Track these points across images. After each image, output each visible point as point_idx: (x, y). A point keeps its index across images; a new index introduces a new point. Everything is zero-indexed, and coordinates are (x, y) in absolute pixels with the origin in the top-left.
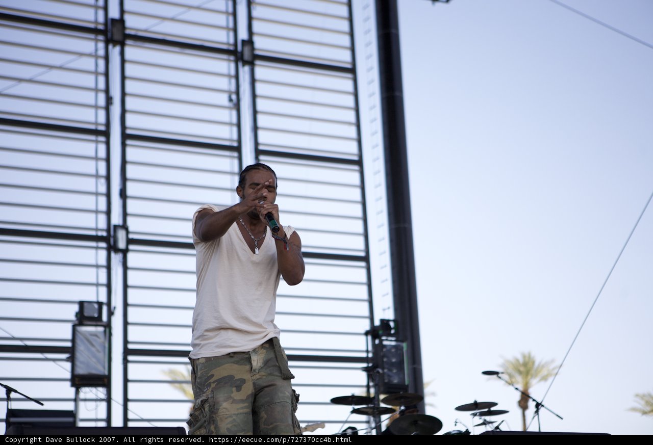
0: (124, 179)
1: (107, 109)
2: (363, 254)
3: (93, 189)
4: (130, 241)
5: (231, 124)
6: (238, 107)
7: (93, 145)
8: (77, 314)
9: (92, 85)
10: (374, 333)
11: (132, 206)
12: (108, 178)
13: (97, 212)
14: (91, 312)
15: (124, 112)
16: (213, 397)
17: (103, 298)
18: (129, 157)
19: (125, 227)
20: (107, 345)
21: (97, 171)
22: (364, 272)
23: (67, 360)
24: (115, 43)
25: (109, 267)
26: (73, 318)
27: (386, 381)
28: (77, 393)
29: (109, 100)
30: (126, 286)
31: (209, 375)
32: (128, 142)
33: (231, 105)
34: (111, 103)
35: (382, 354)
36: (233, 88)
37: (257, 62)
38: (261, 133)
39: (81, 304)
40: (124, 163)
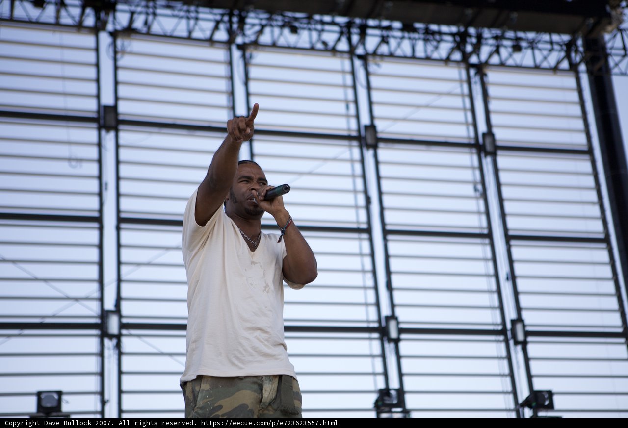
0: (388, 273)
1: (368, 208)
2: (622, 329)
3: (361, 284)
5: (479, 213)
6: (484, 195)
7: (356, 243)
9: (351, 187)
11: (398, 297)
13: (366, 305)
14: (391, 399)
15: (382, 209)
17: (381, 386)
18: (391, 251)
19: (393, 317)
21: (363, 265)
24: (369, 146)
32: (390, 237)
33: (478, 194)
34: (371, 203)
36: (478, 179)
37: (499, 152)
38: (509, 219)
40: (387, 257)
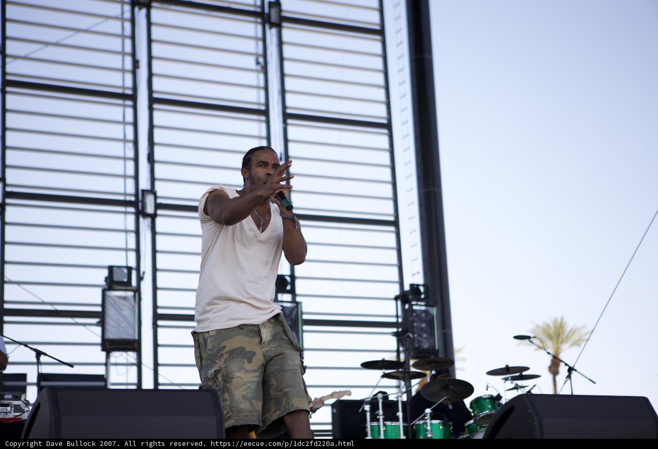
0: (151, 143)
1: (134, 72)
2: (392, 219)
3: (121, 154)
4: (158, 206)
5: (258, 87)
6: (265, 70)
7: (120, 109)
8: (106, 279)
9: (119, 49)
10: (404, 297)
12: (136, 142)
13: (125, 176)
14: (121, 276)
16: (227, 367)
17: (132, 263)
18: (156, 121)
19: (152, 191)
20: (137, 310)
21: (125, 136)
22: (393, 237)
23: (97, 324)
24: (141, 6)
25: (137, 232)
26: (103, 283)
27: (416, 346)
28: (108, 357)
29: (136, 64)
30: (154, 251)
31: (221, 346)
32: (155, 106)
33: (259, 68)
34: (138, 67)
35: (412, 318)
36: (261, 51)
37: (285, 24)
39: (111, 269)
40: (151, 127)
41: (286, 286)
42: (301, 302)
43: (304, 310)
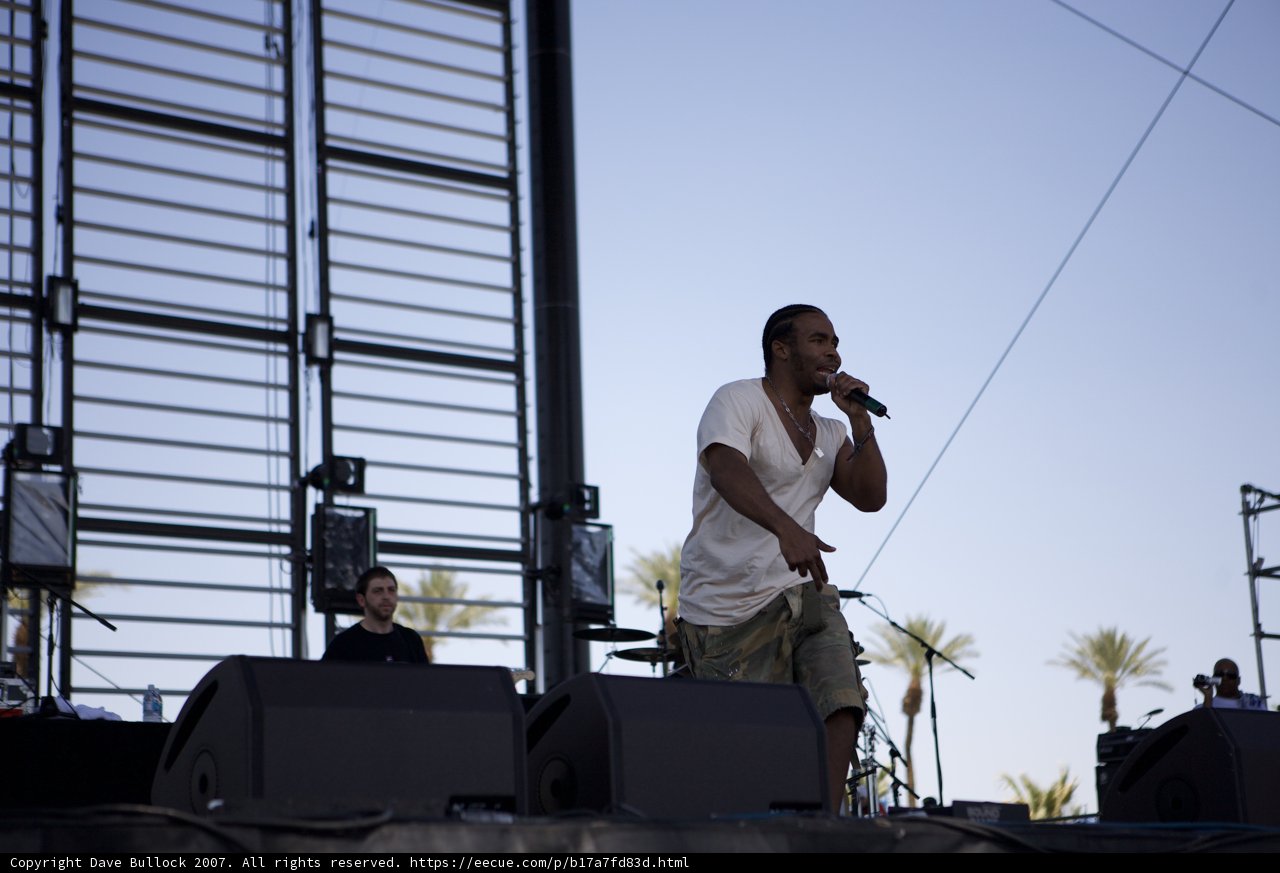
0: (68, 186)
1: (36, 45)
2: (511, 358)
4: (79, 310)
5: (269, 92)
6: (287, 60)
8: (10, 448)
12: (37, 183)
13: (11, 248)
14: (40, 445)
15: (67, 53)
19: (67, 280)
25: (37, 359)
29: (40, 29)
30: (69, 397)
32: (78, 115)
33: (273, 54)
34: (45, 35)
36: (279, 22)
38: (330, 115)
39: (20, 430)
40: (68, 154)
41: (348, 477)
42: (374, 510)
43: (381, 523)
